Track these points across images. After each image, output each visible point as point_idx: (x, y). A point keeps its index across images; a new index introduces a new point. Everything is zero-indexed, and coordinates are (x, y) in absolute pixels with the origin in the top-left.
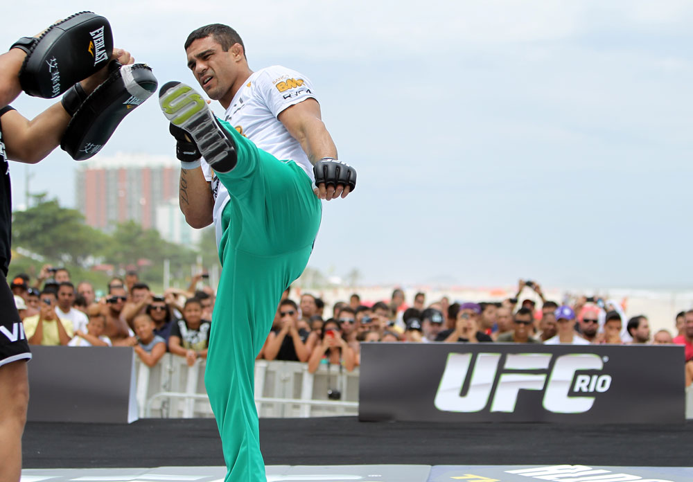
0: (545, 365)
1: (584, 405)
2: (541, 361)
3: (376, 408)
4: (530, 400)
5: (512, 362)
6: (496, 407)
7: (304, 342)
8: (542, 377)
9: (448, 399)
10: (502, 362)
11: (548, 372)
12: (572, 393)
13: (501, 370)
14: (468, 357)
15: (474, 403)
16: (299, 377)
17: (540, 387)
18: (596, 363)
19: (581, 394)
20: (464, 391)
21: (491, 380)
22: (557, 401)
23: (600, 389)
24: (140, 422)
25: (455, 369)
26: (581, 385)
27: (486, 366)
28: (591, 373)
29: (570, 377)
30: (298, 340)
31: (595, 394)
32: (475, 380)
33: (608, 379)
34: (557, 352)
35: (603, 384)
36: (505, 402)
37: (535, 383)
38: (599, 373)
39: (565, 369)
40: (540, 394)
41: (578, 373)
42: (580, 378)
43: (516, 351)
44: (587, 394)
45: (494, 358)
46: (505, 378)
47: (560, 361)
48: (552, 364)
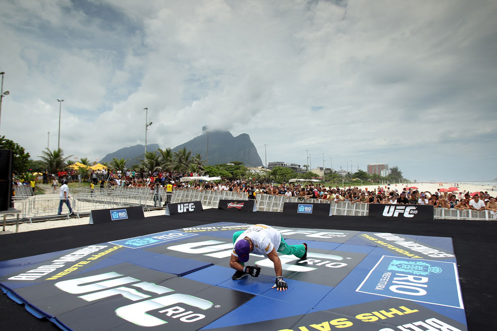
1: (412, 216)
2: (404, 208)
3: (372, 215)
4: (401, 215)
5: (397, 208)
6: (394, 216)
9: (385, 214)
11: (405, 210)
12: (409, 214)
13: (395, 209)
14: (389, 207)
15: (390, 215)
18: (414, 208)
19: (411, 214)
20: (388, 213)
21: (393, 210)
22: (406, 215)
23: (415, 213)
24: (333, 216)
25: (387, 208)
26: (411, 212)
27: (392, 208)
28: (413, 210)
29: (409, 211)
32: (390, 211)
33: (417, 211)
34: (406, 206)
36: (396, 215)
37: (402, 211)
38: (415, 210)
39: (408, 209)
41: (411, 210)
44: (412, 214)
45: (394, 207)
46: (396, 210)
47: (407, 208)
48: (405, 208)
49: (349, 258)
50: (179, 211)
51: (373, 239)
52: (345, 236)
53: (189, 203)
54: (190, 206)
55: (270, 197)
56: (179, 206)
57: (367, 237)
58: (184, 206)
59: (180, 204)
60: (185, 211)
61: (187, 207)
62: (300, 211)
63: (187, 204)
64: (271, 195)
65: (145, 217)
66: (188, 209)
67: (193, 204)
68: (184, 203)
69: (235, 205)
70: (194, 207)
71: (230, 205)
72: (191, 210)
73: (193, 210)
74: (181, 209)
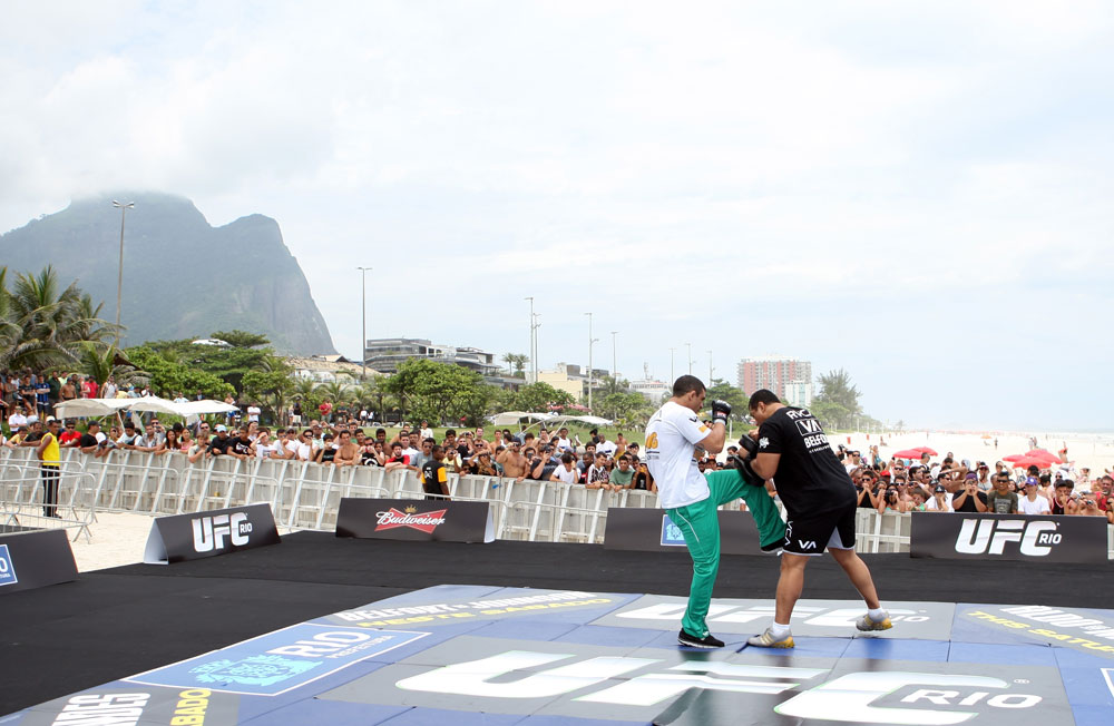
0: (1022, 527)
1: (1045, 551)
2: (1019, 525)
3: (923, 549)
4: (1012, 547)
5: (1001, 525)
6: (991, 552)
7: (876, 496)
8: (1020, 534)
9: (963, 545)
10: (995, 525)
11: (1023, 531)
12: (1037, 544)
13: (995, 529)
15: (979, 548)
16: (873, 516)
17: (1018, 540)
18: (1052, 526)
19: (1043, 545)
20: (973, 542)
21: (989, 535)
22: (1029, 549)
23: (1054, 542)
26: (1044, 539)
27: (986, 526)
28: (1049, 532)
29: (1037, 535)
30: (871, 495)
31: (1052, 545)
32: (978, 536)
33: (1060, 536)
35: (1057, 539)
36: (997, 548)
37: (1015, 537)
38: (1054, 532)
39: (1034, 529)
40: (1019, 544)
41: (1041, 532)
42: (1043, 535)
43: (1004, 518)
44: (1047, 545)
45: (992, 522)
46: (997, 534)
47: (1031, 525)
48: (1025, 526)
49: (1024, 681)
50: (200, 547)
51: (1018, 626)
52: (925, 618)
53: (230, 512)
54: (235, 524)
55: (493, 486)
56: (196, 525)
57: (992, 618)
58: (214, 526)
59: (200, 516)
60: (220, 545)
61: (225, 530)
62: (670, 537)
63: (223, 519)
64: (495, 479)
65: (80, 571)
66: (227, 539)
67: (243, 517)
68: (212, 514)
69: (408, 520)
70: (248, 528)
71: (388, 519)
72: (239, 541)
73: (245, 540)
74: (206, 540)
